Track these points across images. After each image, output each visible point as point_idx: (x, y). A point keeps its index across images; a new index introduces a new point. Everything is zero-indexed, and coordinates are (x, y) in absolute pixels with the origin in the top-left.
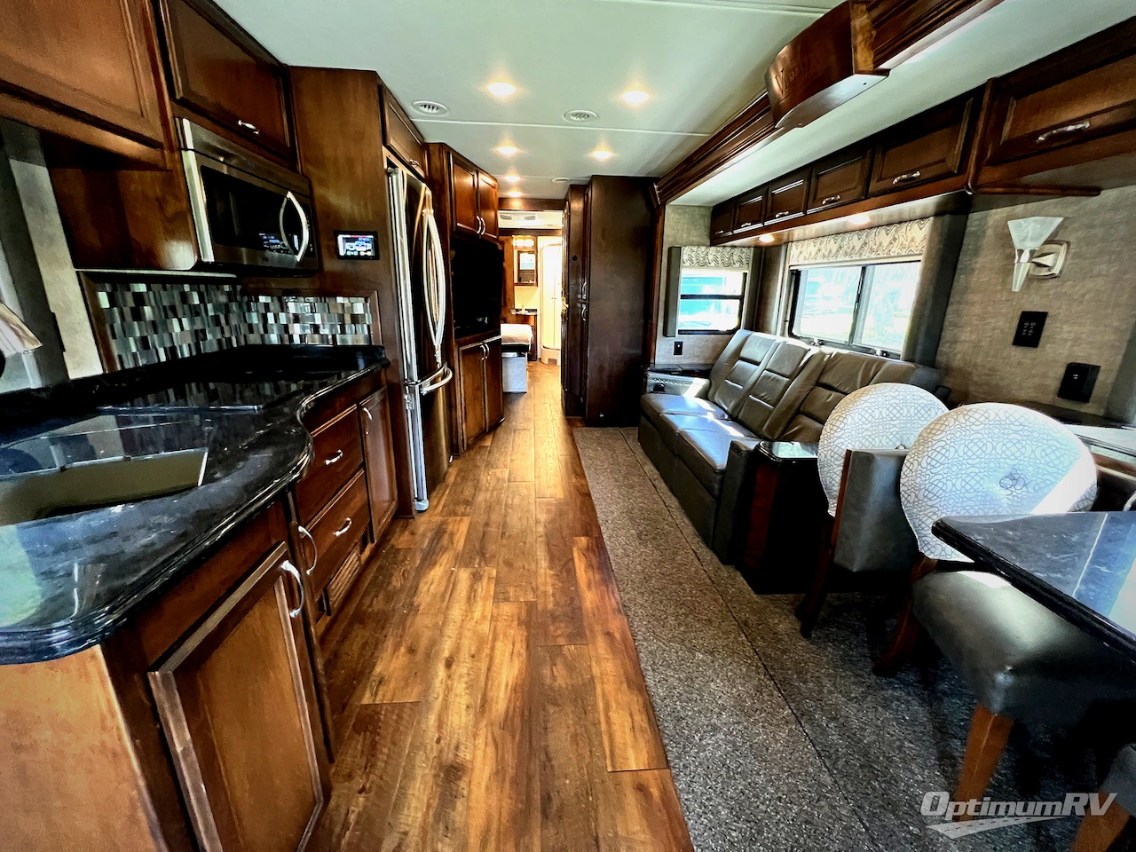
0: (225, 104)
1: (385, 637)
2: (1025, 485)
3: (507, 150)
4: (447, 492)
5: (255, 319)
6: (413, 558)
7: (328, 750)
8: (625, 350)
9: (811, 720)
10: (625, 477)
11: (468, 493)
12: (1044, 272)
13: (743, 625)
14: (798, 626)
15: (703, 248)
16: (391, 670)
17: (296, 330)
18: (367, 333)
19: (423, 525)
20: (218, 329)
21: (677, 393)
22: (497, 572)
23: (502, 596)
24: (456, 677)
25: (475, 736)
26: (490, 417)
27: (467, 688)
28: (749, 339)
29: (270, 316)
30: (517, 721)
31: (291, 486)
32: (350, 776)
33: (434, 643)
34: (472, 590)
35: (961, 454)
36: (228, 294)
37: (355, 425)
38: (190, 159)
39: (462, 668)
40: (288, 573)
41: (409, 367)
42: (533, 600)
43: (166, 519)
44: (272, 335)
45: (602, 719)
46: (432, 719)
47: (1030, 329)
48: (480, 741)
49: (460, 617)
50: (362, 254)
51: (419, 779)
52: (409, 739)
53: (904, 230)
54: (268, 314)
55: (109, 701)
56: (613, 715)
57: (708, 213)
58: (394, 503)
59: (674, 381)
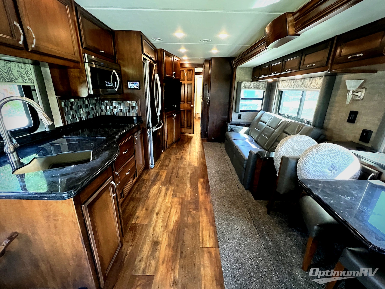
0: (96, 46)
1: (139, 205)
2: (336, 170)
3: (183, 50)
4: (160, 162)
5: (103, 107)
6: (149, 182)
7: (123, 233)
8: (222, 117)
9: (265, 238)
10: (219, 160)
11: (167, 163)
12: (358, 98)
13: (249, 209)
14: (266, 210)
15: (249, 82)
16: (141, 215)
17: (115, 111)
18: (136, 112)
19: (152, 172)
20: (93, 111)
21: (238, 132)
22: (174, 188)
23: (175, 196)
24: (159, 218)
25: (163, 234)
26: (176, 138)
27: (162, 221)
28: (264, 114)
29: (108, 107)
30: (176, 231)
31: (114, 162)
32: (128, 242)
33: (154, 208)
34: (166, 193)
35: (316, 159)
36: (96, 100)
37: (132, 141)
38: (87, 65)
39: (161, 215)
40: (113, 185)
41: (149, 123)
42: (184, 197)
43: (84, 170)
44: (108, 112)
45: (201, 233)
46: (151, 229)
47: (353, 117)
48: (165, 236)
49: (161, 201)
50: (135, 88)
51: (147, 244)
52: (145, 233)
53: (315, 80)
54: (107, 106)
55: (74, 211)
56: (204, 232)
57: (252, 70)
58: (144, 165)
59: (237, 128)
